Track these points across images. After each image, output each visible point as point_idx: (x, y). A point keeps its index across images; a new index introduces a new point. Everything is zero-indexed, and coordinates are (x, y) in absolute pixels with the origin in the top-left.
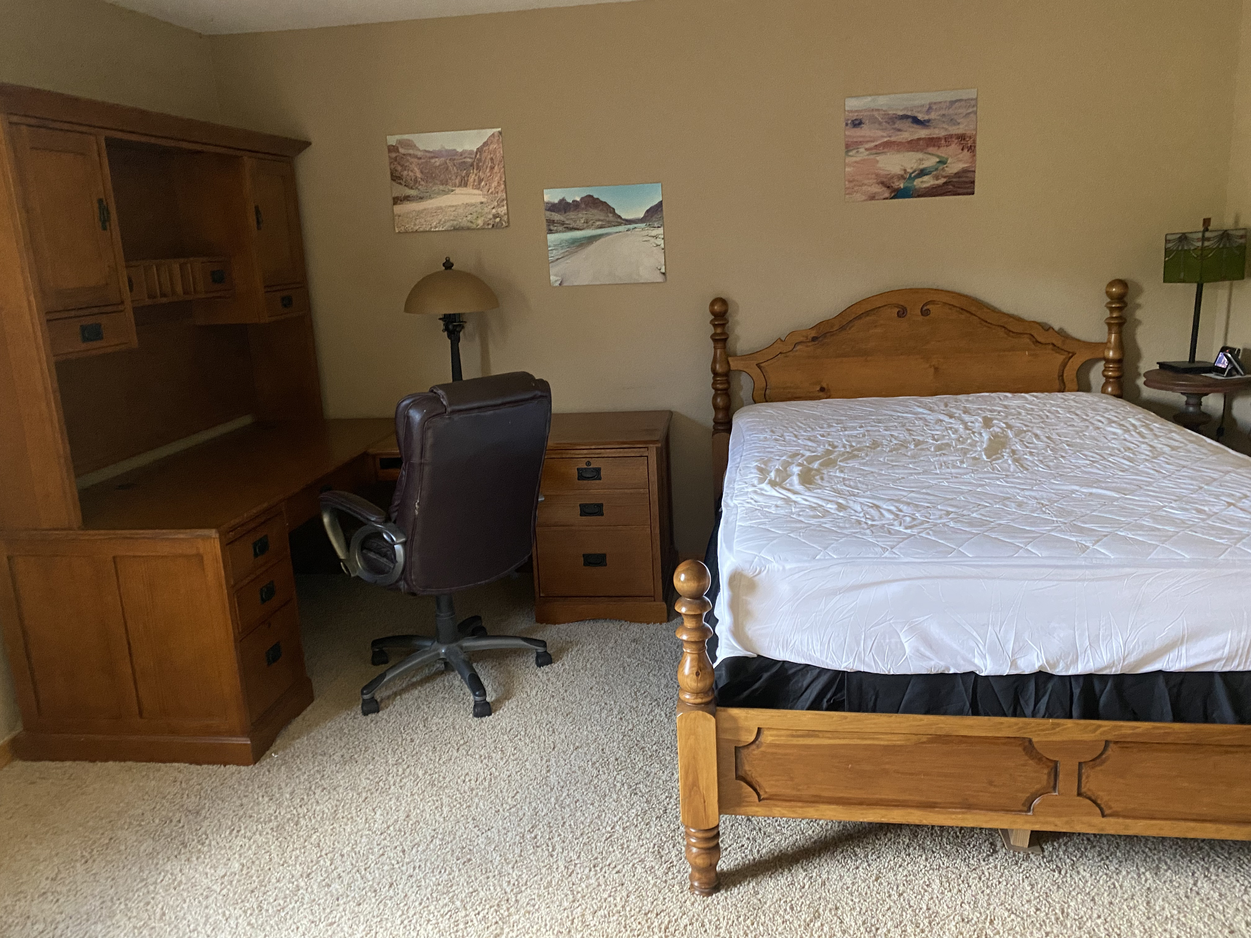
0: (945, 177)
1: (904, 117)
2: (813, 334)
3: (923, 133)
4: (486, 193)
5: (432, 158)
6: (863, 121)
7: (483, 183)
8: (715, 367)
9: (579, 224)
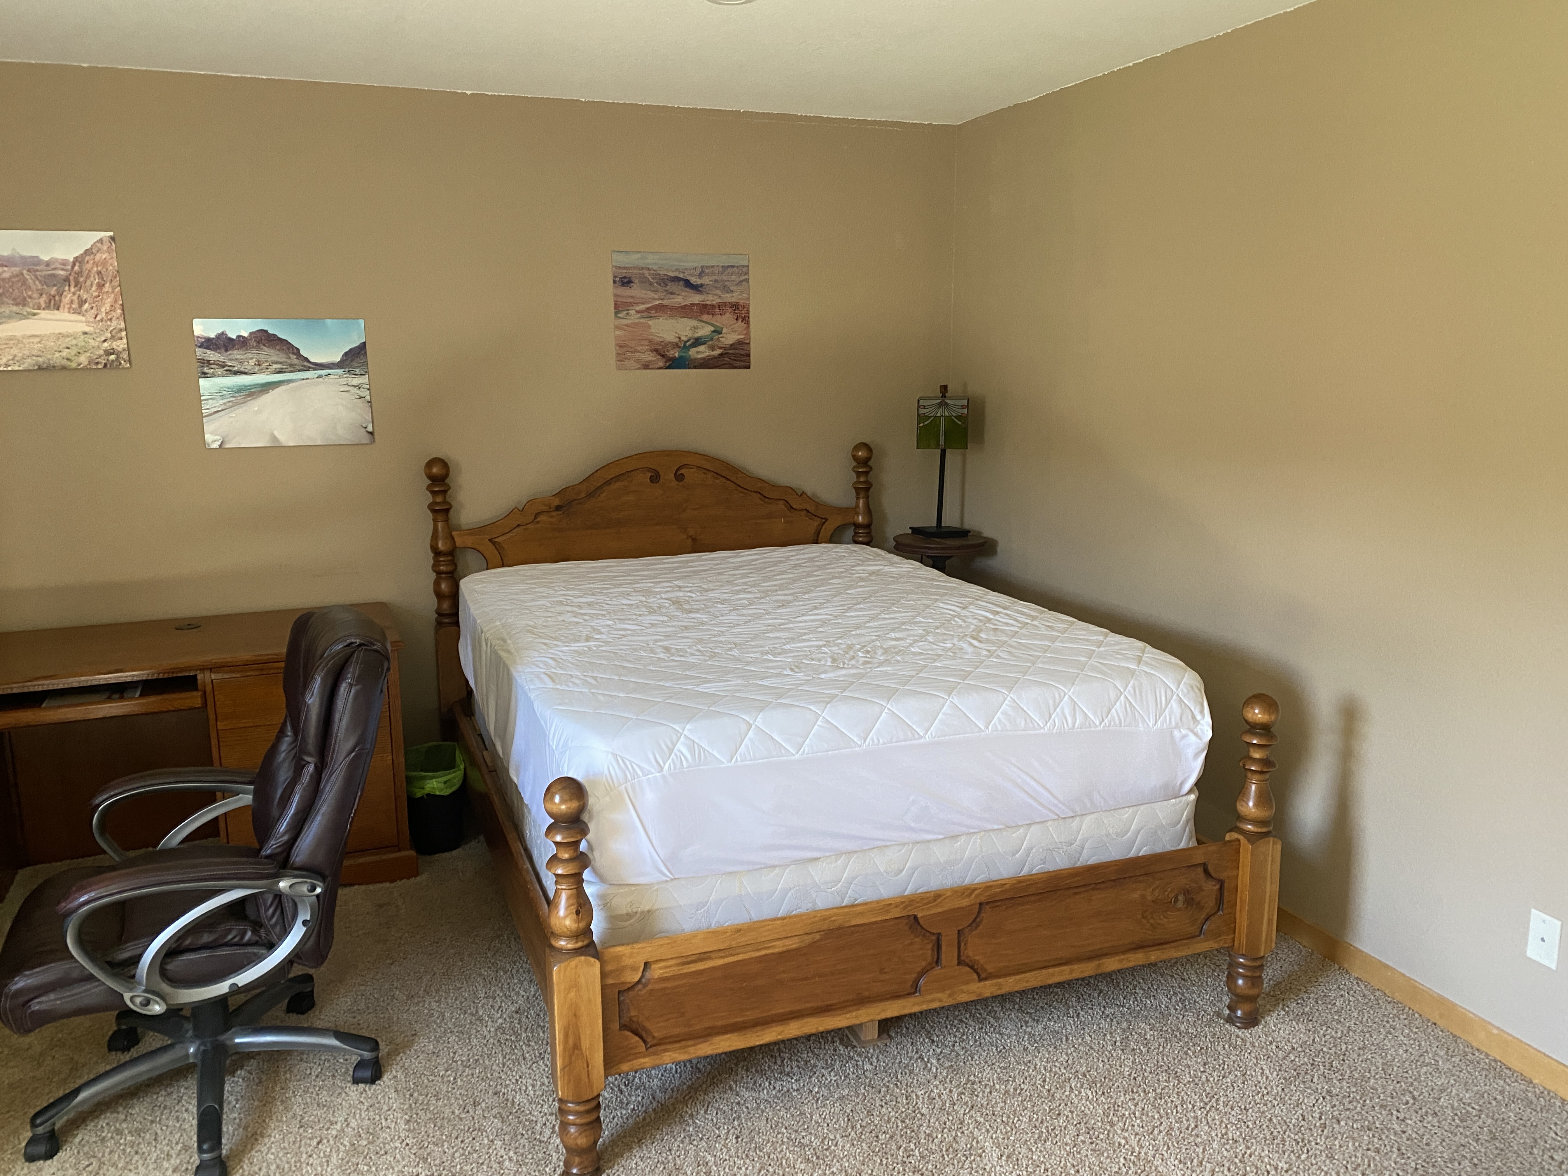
0: (721, 348)
1: (676, 279)
2: (557, 502)
3: (696, 298)
4: (92, 320)
5: (0, 266)
6: (633, 279)
7: (86, 306)
8: (437, 544)
9: (247, 367)
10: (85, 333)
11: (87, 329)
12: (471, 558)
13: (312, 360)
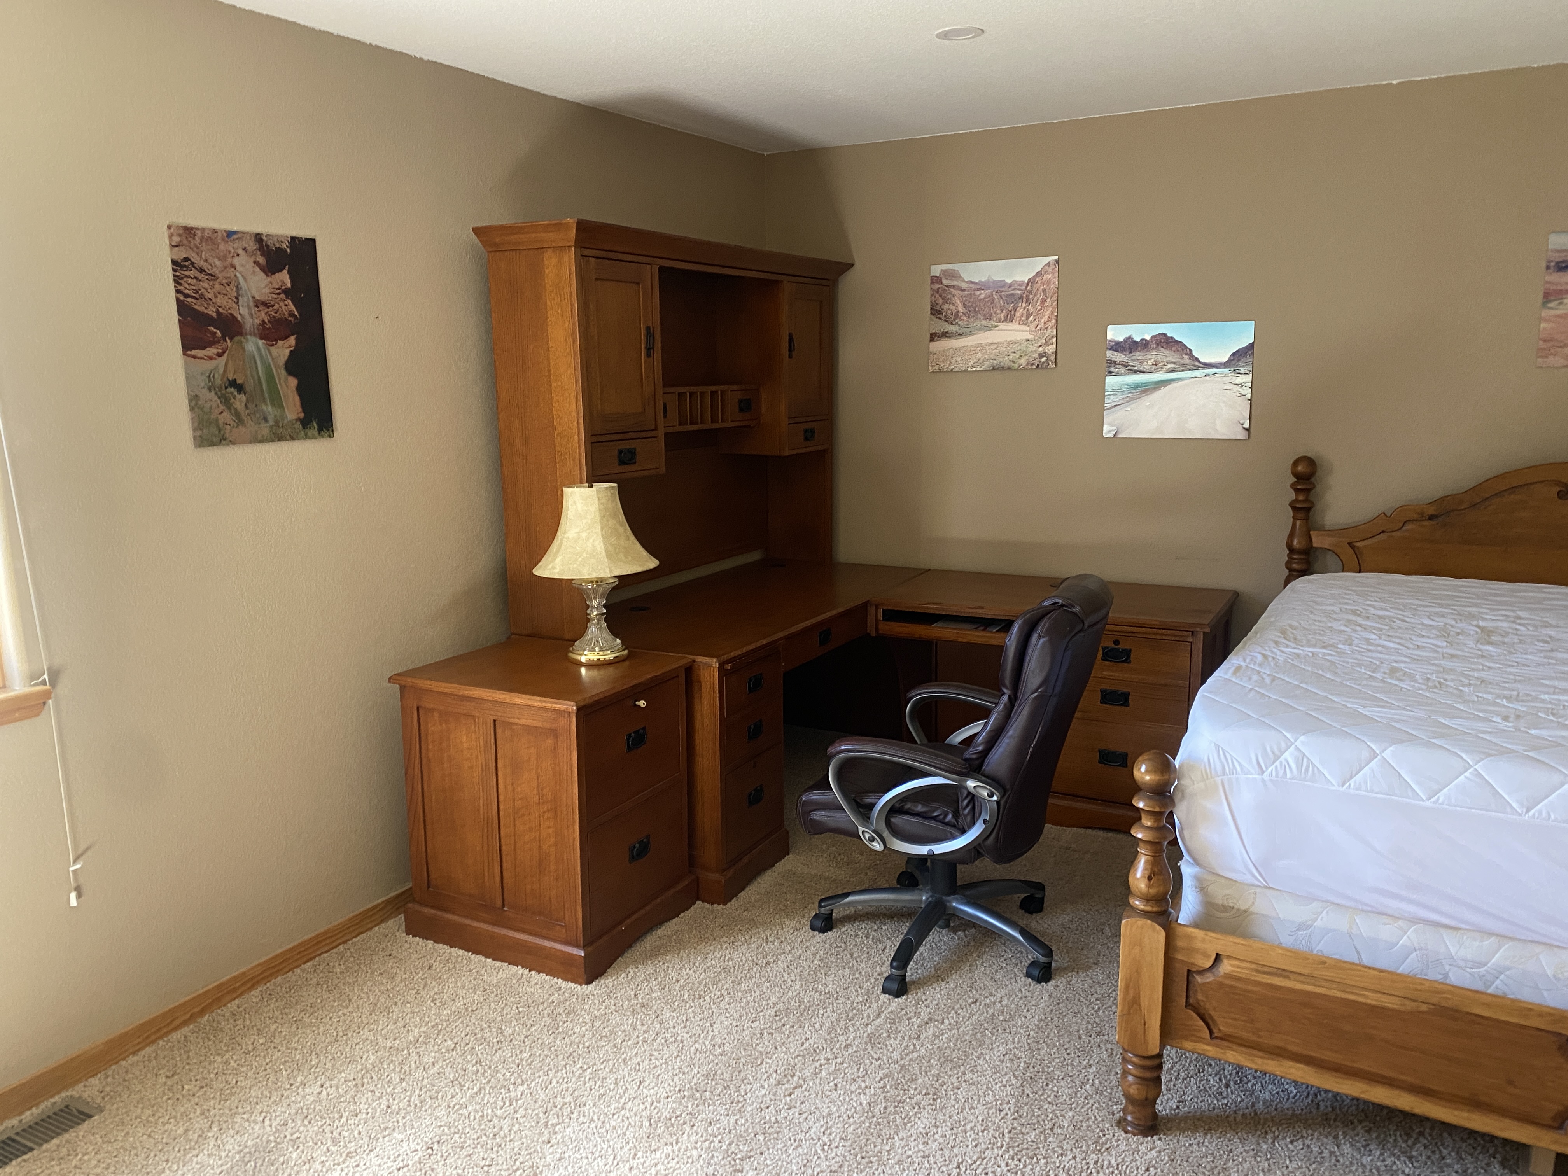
2: (1431, 511)
4: (1033, 329)
5: (978, 290)
7: (1031, 318)
8: (1292, 542)
9: (1147, 366)
10: (1028, 340)
11: (1030, 337)
12: (1331, 559)
13: (1202, 360)
